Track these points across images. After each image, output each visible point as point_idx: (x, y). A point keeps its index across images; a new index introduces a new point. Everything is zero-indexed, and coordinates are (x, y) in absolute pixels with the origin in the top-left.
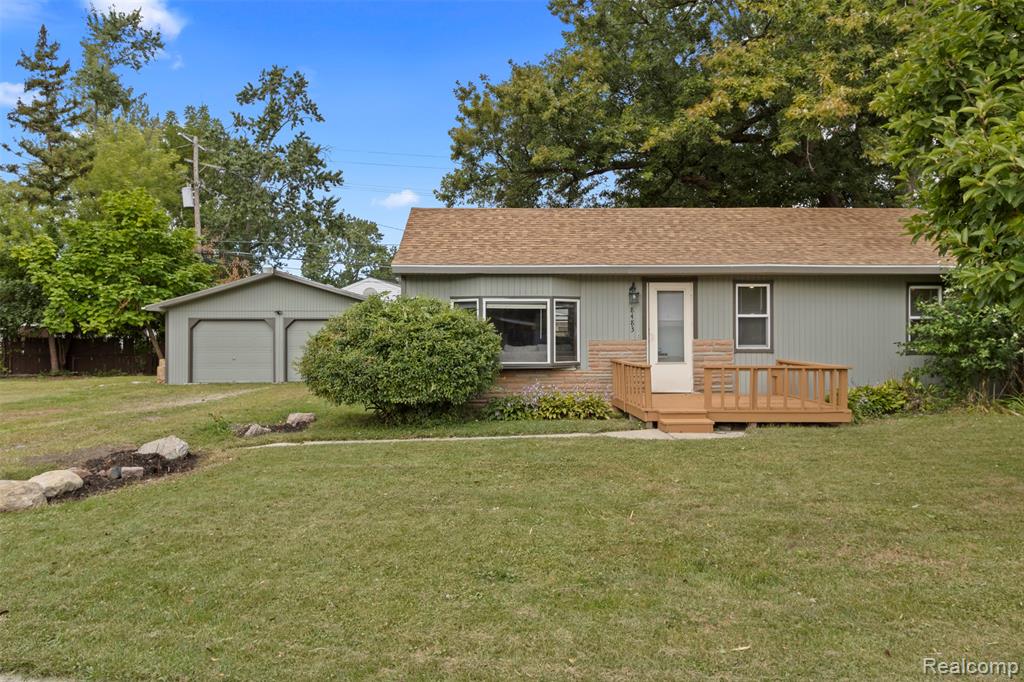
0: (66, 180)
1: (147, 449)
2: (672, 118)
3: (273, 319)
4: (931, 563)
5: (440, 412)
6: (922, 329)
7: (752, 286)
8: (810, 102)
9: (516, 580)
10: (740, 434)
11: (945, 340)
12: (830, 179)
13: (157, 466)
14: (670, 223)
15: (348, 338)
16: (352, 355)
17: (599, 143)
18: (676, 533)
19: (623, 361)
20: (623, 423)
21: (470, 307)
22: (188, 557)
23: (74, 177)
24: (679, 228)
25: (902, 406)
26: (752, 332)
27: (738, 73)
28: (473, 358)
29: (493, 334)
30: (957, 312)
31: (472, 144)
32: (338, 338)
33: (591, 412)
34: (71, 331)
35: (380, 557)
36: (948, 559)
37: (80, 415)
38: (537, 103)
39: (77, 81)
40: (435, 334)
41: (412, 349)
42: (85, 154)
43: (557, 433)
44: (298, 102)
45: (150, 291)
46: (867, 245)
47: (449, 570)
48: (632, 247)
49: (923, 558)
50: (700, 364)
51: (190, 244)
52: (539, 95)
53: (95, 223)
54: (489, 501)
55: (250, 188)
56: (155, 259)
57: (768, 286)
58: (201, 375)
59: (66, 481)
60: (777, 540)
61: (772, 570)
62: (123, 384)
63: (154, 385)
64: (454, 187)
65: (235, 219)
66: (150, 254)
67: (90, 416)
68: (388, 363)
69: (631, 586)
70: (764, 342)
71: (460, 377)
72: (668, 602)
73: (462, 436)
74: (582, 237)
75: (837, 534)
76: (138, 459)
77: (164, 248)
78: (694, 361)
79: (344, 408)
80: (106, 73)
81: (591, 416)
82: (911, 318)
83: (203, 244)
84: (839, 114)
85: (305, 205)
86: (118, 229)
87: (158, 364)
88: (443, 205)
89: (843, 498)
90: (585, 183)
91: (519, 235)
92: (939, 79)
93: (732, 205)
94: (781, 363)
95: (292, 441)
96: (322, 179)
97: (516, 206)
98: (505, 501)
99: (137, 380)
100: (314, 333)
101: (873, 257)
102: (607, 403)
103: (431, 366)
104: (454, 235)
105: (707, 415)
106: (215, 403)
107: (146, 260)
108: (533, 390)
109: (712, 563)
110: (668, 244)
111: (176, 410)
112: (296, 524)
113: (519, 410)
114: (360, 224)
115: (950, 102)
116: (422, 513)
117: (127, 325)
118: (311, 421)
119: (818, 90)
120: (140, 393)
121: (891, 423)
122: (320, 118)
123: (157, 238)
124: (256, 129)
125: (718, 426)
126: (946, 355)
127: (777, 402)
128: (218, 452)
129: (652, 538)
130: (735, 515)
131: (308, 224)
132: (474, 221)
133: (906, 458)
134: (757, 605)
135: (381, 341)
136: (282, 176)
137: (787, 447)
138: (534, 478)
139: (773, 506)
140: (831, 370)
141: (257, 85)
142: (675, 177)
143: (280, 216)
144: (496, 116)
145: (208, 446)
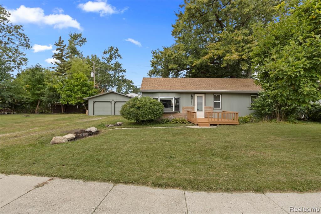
0: (65, 70)
1: (88, 130)
2: (199, 58)
3: (112, 102)
4: (262, 154)
5: (151, 122)
6: (254, 104)
7: (217, 95)
8: (230, 56)
9: (175, 158)
10: (216, 127)
11: (258, 107)
12: (233, 72)
13: (91, 133)
14: (199, 81)
15: (131, 106)
16: (132, 109)
17: (183, 64)
18: (207, 148)
19: (190, 111)
20: (190, 124)
21: (157, 99)
22: (102, 153)
23: (67, 70)
24: (201, 82)
25: (249, 121)
26: (217, 105)
27: (214, 49)
28: (158, 110)
29: (162, 105)
30: (261, 101)
31: (156, 64)
32: (128, 106)
33: (183, 122)
34: (66, 104)
35: (144, 153)
36: (266, 153)
37: (71, 122)
38: (170, 55)
39: (67, 49)
40: (150, 105)
41: (145, 108)
42: (70, 65)
43: (176, 126)
44: (116, 54)
45: (84, 95)
46: (241, 86)
47: (160, 156)
48: (191, 86)
49: (260, 153)
50: (206, 112)
51: (93, 85)
52: (170, 53)
53: (72, 80)
54: (165, 141)
55: (106, 73)
56: (85, 88)
57: (221, 95)
58: (96, 114)
59: (72, 137)
60: (229, 149)
61: (228, 155)
62: (79, 116)
63: (85, 116)
64: (151, 73)
65: (102, 80)
66: (84, 87)
67: (73, 122)
68: (140, 111)
69: (200, 159)
70: (220, 107)
71: (155, 114)
72: (208, 163)
73: (156, 127)
74: (181, 84)
75: (241, 148)
76: (87, 132)
77: (87, 86)
78: (205, 111)
79: (129, 121)
80: (74, 47)
81: (183, 123)
82: (251, 102)
83: (96, 85)
84: (236, 58)
85: (118, 77)
86: (77, 81)
87: (86, 111)
88: (149, 77)
89: (241, 140)
90: (180, 72)
91: (167, 83)
92: (264, 50)
93: (212, 78)
94: (223, 112)
95: (119, 128)
96: (121, 71)
97: (165, 77)
98: (169, 141)
99: (81, 115)
100: (123, 105)
101: (243, 89)
102: (186, 120)
103: (149, 112)
104: (153, 83)
105: (208, 123)
106: (100, 120)
107: (83, 88)
108: (171, 117)
109: (215, 154)
110: (199, 86)
111: (92, 121)
112: (125, 146)
113: (168, 122)
114: (129, 81)
115: (265, 56)
116: (151, 144)
117: (79, 103)
118: (122, 124)
119: (232, 53)
120: (83, 117)
121: (247, 124)
122: (121, 58)
123: (86, 83)
124: (107, 60)
125: (211, 125)
126: (258, 110)
127: (223, 120)
128: (103, 130)
129: (202, 149)
130: (219, 144)
131: (118, 81)
132: (157, 80)
133: (252, 132)
134: (227, 163)
135: (138, 106)
136: (112, 70)
137: (227, 130)
138: (174, 136)
139: (226, 142)
140: (235, 113)
141: (107, 50)
142: (199, 71)
143: (112, 79)
144: (161, 57)
145: (101, 129)
